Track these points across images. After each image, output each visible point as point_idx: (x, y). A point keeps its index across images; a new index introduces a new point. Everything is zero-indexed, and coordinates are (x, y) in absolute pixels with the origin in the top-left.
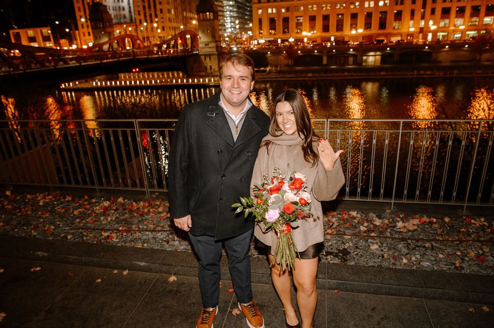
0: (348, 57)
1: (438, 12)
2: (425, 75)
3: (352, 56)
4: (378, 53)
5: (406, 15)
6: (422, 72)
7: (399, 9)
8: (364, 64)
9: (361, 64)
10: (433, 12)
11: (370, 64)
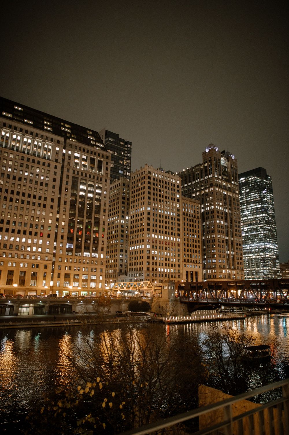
0: (5, 308)
1: (62, 276)
2: (74, 323)
3: (8, 308)
4: (31, 305)
5: (40, 276)
6: (72, 321)
7: (35, 271)
8: (19, 314)
9: (17, 314)
10: (59, 275)
11: (25, 314)
